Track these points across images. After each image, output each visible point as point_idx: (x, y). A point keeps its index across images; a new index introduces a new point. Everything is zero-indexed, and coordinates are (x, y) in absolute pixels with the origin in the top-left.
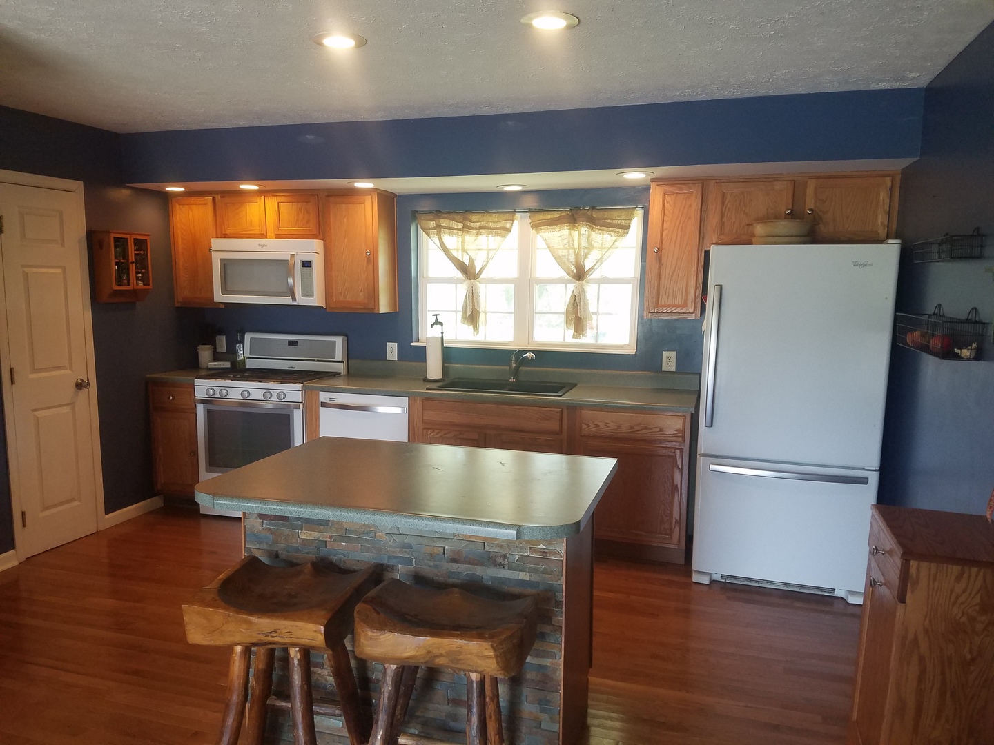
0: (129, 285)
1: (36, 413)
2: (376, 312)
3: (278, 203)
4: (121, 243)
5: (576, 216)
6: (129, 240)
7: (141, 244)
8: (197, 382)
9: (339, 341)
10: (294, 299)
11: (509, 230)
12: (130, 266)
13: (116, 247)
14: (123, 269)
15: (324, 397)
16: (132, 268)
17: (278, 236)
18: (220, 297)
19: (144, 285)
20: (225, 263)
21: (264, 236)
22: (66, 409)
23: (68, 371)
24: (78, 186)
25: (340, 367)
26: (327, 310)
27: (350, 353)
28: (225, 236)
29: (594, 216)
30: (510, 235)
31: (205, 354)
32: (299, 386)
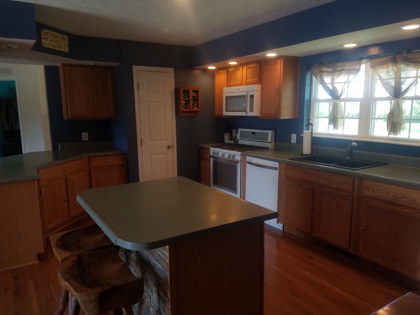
0: (189, 109)
1: (151, 156)
2: (279, 119)
3: (247, 69)
4: (186, 92)
5: (397, 58)
6: (190, 91)
7: (197, 92)
8: (211, 148)
9: (270, 133)
10: (247, 113)
11: (358, 70)
12: (190, 101)
13: (184, 93)
14: (187, 102)
15: (248, 159)
16: (191, 102)
17: (246, 84)
18: (225, 113)
19: (197, 109)
20: (227, 98)
21: (241, 85)
22: (163, 155)
23: (165, 142)
24: (171, 70)
25: (270, 145)
26: (261, 118)
27: (276, 138)
28: (230, 86)
29: (409, 56)
30: (359, 73)
31: (227, 137)
32: (240, 153)
